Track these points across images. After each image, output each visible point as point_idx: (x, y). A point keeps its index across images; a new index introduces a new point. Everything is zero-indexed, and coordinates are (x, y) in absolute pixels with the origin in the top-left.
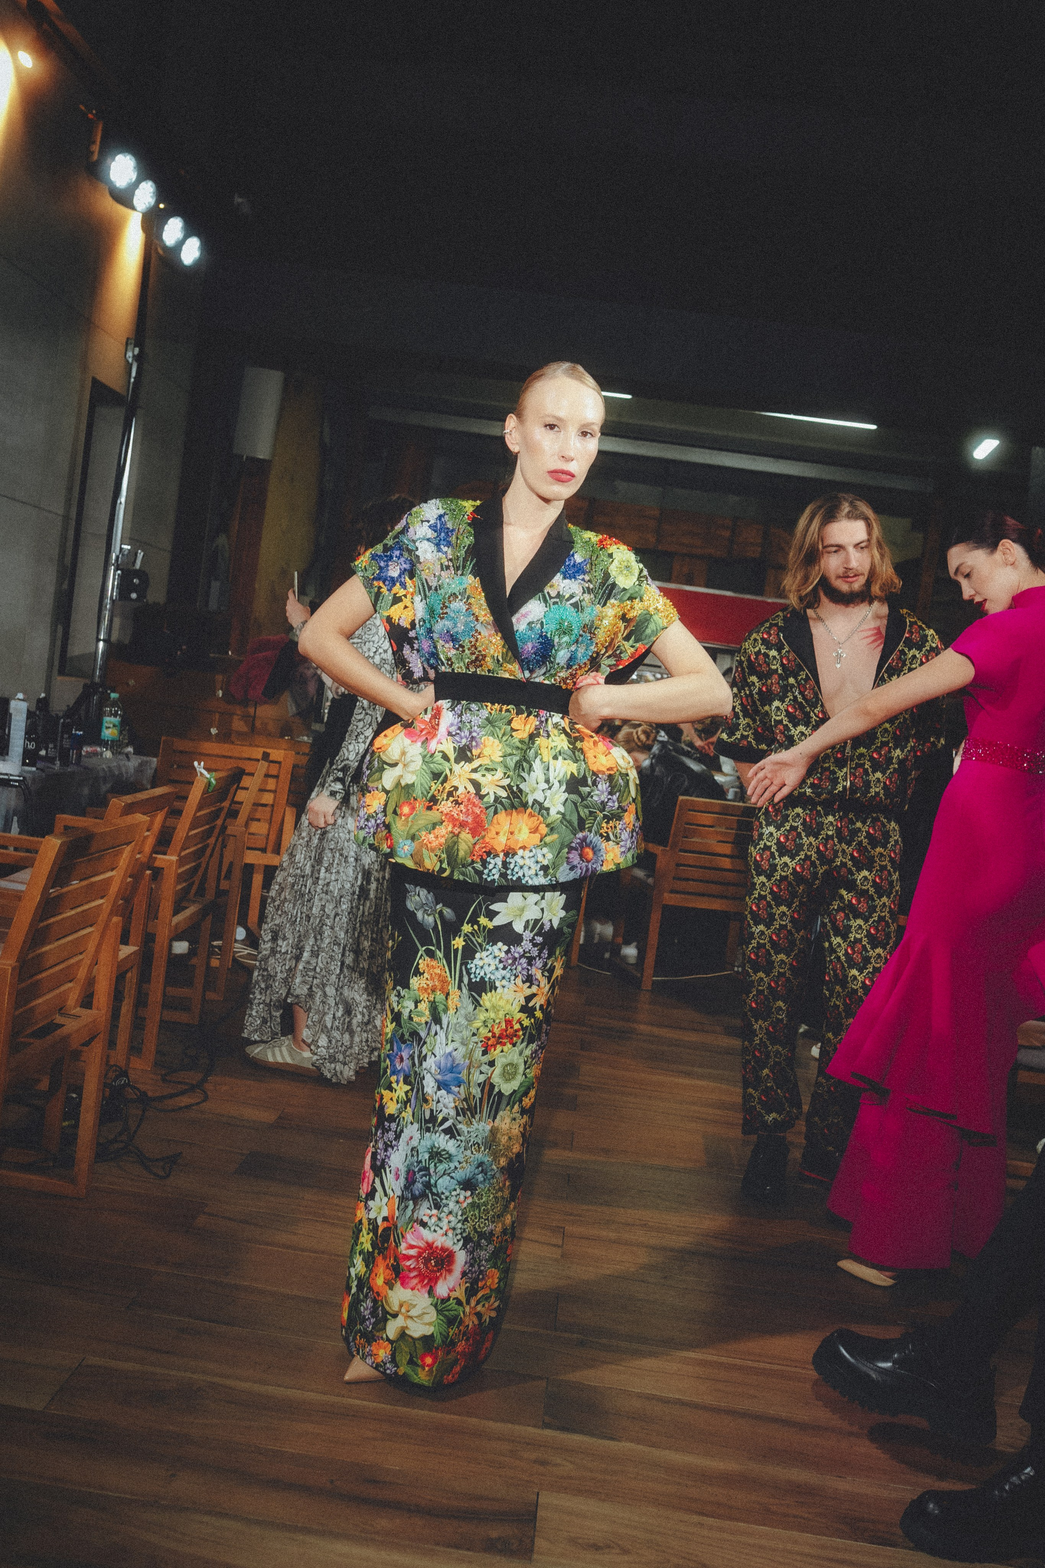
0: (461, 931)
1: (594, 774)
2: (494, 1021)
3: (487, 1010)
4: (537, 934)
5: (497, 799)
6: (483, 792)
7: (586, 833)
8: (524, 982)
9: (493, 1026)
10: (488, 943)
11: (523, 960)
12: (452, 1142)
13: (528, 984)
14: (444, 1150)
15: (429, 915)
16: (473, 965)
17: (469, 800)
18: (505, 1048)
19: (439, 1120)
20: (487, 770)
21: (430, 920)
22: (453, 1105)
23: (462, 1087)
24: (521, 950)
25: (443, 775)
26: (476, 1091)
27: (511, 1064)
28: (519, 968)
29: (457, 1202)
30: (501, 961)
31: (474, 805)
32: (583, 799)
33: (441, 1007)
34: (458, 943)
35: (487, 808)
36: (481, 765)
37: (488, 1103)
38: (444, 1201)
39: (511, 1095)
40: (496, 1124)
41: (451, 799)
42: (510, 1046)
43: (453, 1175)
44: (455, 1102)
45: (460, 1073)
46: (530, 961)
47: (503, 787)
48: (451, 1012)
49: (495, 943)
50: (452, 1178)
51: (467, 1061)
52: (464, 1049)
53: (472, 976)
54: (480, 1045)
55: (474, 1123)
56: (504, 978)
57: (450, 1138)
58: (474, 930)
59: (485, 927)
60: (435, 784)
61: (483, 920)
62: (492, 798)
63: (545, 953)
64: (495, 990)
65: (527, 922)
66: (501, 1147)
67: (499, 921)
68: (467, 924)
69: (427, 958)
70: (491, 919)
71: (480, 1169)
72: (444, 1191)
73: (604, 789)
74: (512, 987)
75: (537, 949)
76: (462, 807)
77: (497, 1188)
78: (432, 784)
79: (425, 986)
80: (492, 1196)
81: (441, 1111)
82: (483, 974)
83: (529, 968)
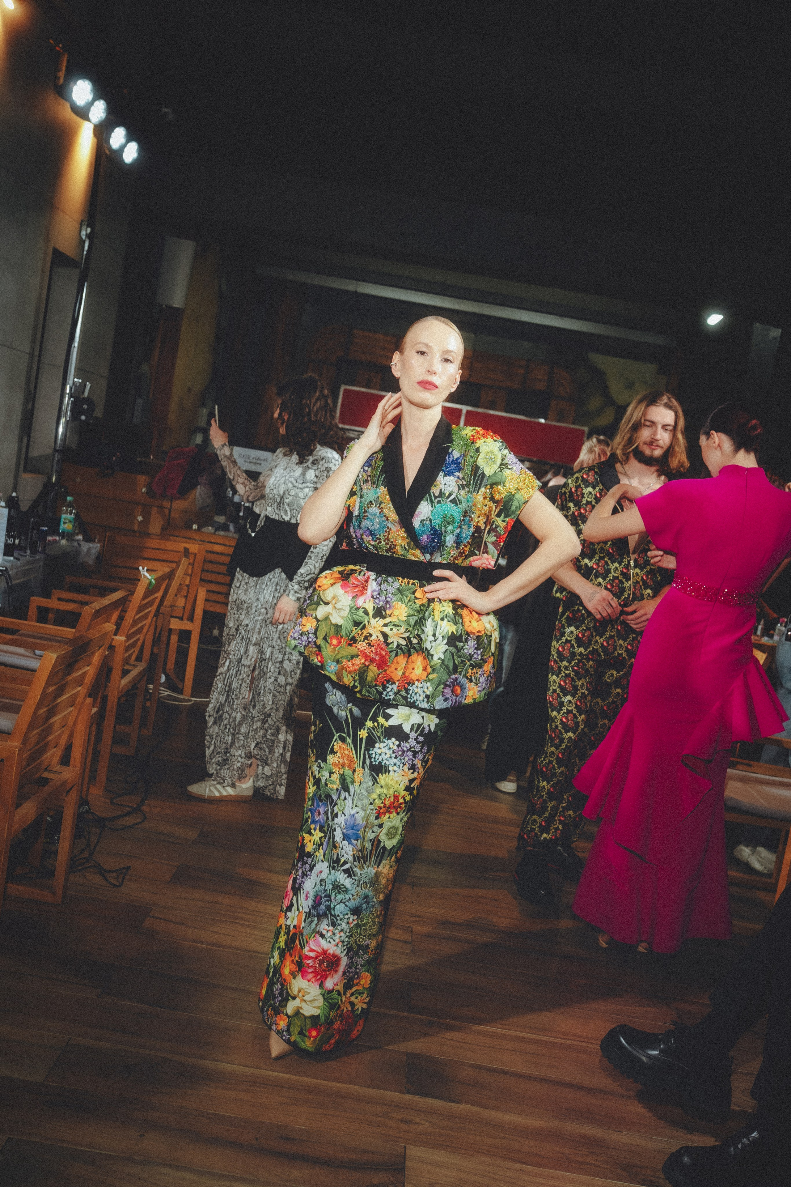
0: (365, 725)
1: (468, 633)
2: (386, 796)
3: (382, 787)
5: (399, 646)
6: (389, 641)
7: (457, 675)
8: (409, 769)
9: (385, 799)
10: (385, 738)
11: (410, 753)
12: (349, 880)
13: (412, 771)
14: (343, 885)
15: (342, 710)
16: (373, 752)
17: (379, 645)
18: (392, 816)
19: (341, 863)
20: (395, 625)
21: (343, 713)
22: (351, 853)
23: (359, 841)
24: (408, 746)
25: (362, 624)
26: (368, 845)
27: (394, 827)
28: (406, 759)
29: (348, 923)
30: (394, 752)
31: (382, 649)
32: (458, 651)
33: (349, 780)
34: (363, 734)
36: (392, 622)
37: (375, 854)
38: (339, 922)
39: (391, 849)
40: (379, 870)
41: (366, 641)
43: (347, 903)
44: (353, 851)
45: (358, 831)
46: (415, 753)
47: (404, 638)
48: (357, 784)
49: (390, 738)
50: (346, 905)
51: (365, 822)
52: (363, 814)
53: (373, 760)
54: (374, 811)
55: (365, 868)
56: (395, 765)
57: (348, 877)
58: (374, 725)
59: (382, 725)
60: (356, 629)
61: (381, 720)
62: (395, 645)
63: (425, 749)
64: (389, 773)
65: (413, 725)
66: (382, 886)
67: (392, 722)
68: (370, 720)
69: (339, 742)
70: (387, 720)
71: (365, 900)
72: (340, 914)
73: (473, 645)
74: (401, 772)
75: (419, 745)
76: (373, 649)
77: (375, 915)
78: (354, 629)
79: (337, 762)
80: (371, 920)
81: (343, 856)
82: (380, 759)
83: (414, 759)
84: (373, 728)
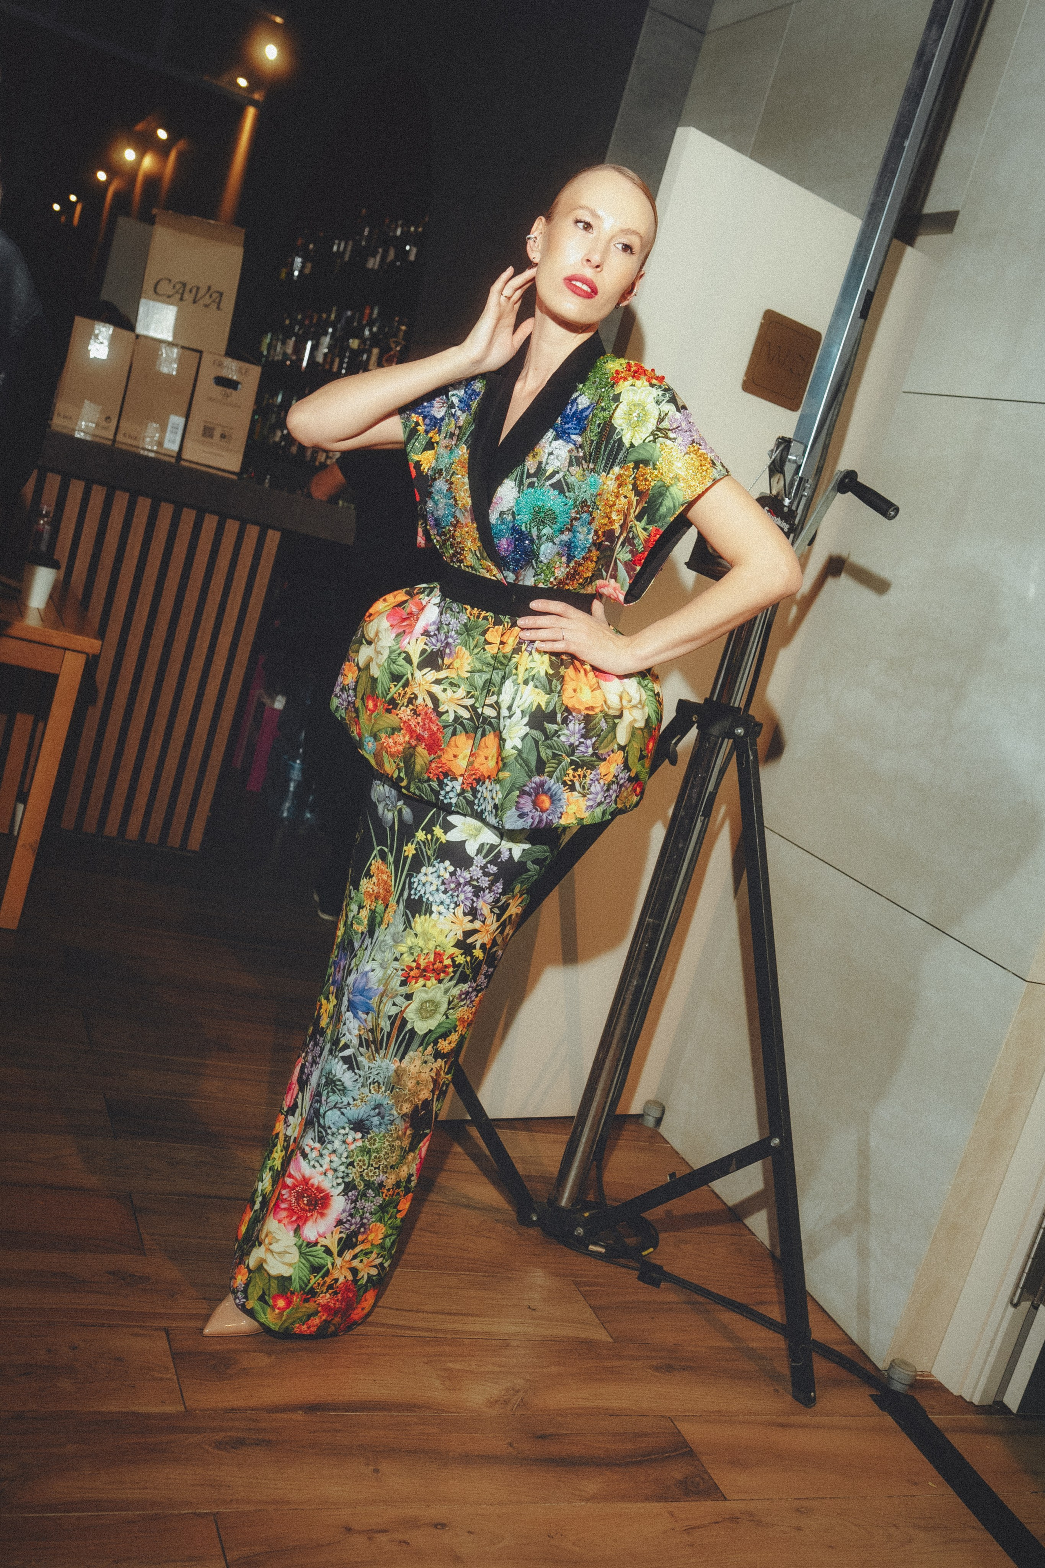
0: (414, 836)
1: (567, 710)
2: (422, 951)
3: (416, 935)
4: (490, 862)
5: (457, 718)
6: (442, 709)
7: (545, 778)
8: (465, 914)
9: (419, 956)
10: (436, 859)
11: (468, 889)
12: (349, 1074)
13: (470, 918)
14: (340, 1081)
15: (389, 810)
16: (416, 880)
17: (426, 713)
18: (429, 983)
19: (341, 1045)
20: (452, 684)
21: (389, 815)
22: (357, 1032)
23: (370, 1015)
24: (468, 876)
25: (404, 679)
26: (385, 1024)
27: (432, 1002)
28: (462, 897)
29: (344, 1142)
30: (443, 883)
31: (431, 721)
32: (547, 738)
33: (378, 920)
34: (410, 850)
35: (445, 727)
36: (447, 678)
37: (397, 1040)
38: (330, 1137)
39: (426, 1035)
40: (403, 1065)
41: (411, 706)
42: (435, 982)
43: (344, 1110)
44: (359, 1030)
45: (371, 999)
46: (478, 891)
47: (466, 707)
48: (383, 927)
49: (442, 861)
50: (343, 1114)
51: (382, 988)
52: (384, 975)
53: (413, 892)
54: (400, 973)
55: (377, 1059)
56: (442, 903)
57: (349, 1069)
58: (427, 839)
59: (438, 839)
60: (395, 686)
61: (438, 831)
62: (451, 717)
63: (499, 887)
64: (430, 915)
65: (482, 845)
66: (406, 1092)
67: (453, 836)
68: (422, 830)
69: (379, 860)
70: (446, 833)
71: (377, 1111)
72: (332, 1126)
73: (577, 730)
74: (450, 916)
75: (487, 879)
76: (420, 719)
77: (395, 1135)
78: (392, 686)
79: (371, 891)
80: (387, 1143)
81: (344, 1035)
82: (422, 892)
83: (475, 899)
84: (424, 842)
